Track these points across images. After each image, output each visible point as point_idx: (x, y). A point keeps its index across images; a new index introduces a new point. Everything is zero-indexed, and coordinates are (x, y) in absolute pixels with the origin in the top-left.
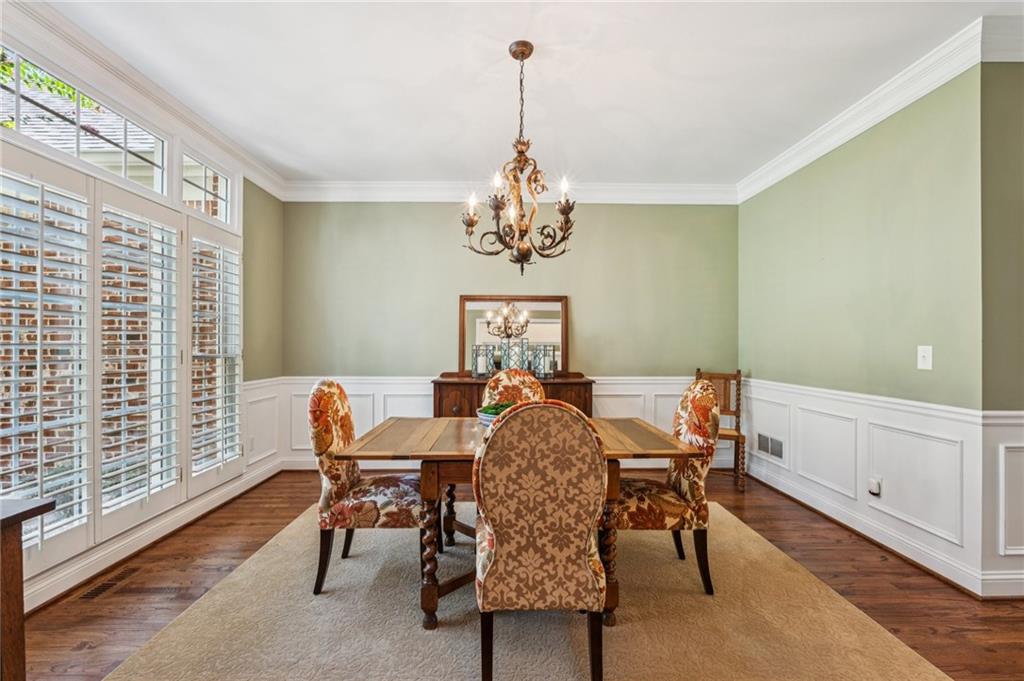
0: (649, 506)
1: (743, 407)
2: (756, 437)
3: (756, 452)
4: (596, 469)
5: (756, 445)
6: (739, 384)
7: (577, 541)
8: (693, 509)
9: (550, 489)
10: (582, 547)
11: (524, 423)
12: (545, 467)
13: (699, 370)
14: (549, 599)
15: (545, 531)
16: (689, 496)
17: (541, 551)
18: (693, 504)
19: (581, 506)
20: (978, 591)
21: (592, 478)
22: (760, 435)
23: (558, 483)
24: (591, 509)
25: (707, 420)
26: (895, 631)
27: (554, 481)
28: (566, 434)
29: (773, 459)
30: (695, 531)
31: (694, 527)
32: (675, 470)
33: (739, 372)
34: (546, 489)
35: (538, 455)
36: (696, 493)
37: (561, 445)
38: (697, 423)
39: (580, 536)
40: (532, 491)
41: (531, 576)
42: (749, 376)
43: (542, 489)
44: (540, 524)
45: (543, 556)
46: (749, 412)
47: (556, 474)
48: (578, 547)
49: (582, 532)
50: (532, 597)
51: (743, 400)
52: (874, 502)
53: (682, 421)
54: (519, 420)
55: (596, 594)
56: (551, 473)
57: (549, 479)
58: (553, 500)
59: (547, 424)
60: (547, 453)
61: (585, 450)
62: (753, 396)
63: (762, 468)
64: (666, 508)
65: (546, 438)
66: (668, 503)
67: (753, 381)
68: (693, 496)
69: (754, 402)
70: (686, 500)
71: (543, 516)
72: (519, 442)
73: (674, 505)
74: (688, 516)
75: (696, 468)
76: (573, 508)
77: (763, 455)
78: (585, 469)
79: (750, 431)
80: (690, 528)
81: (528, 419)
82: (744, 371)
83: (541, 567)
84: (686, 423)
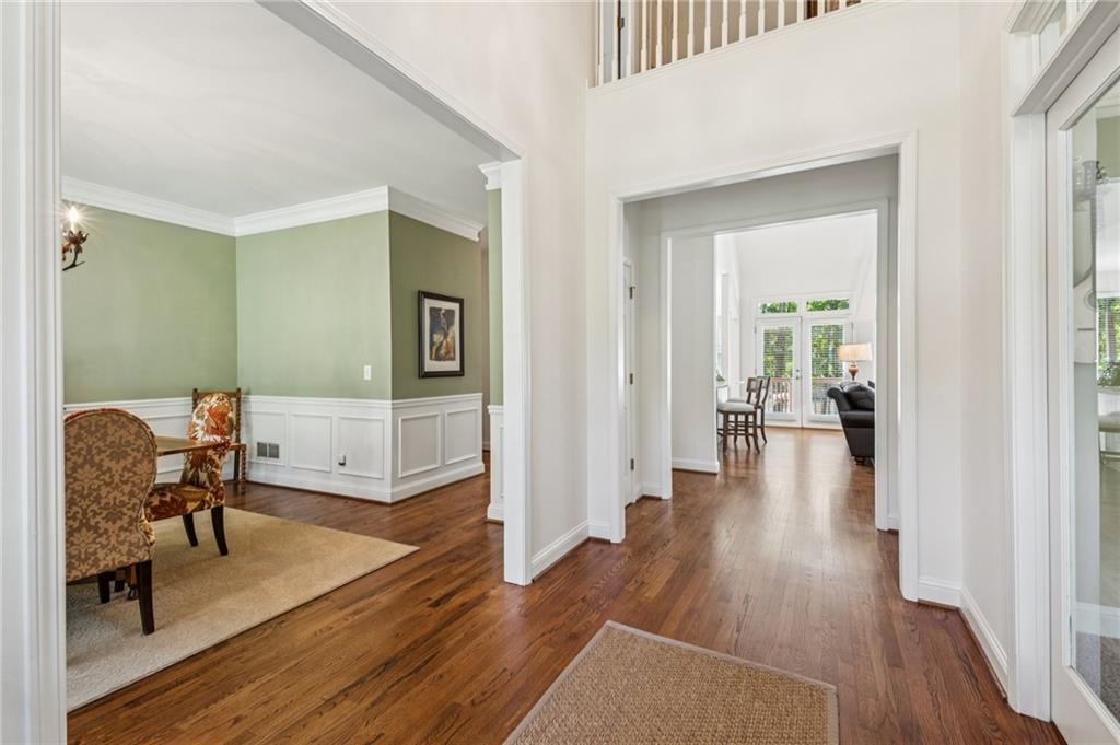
0: (172, 498)
1: (243, 421)
2: (255, 446)
3: (255, 459)
4: (149, 455)
5: (255, 453)
6: (239, 400)
7: (130, 513)
8: (212, 492)
9: (107, 478)
10: (134, 516)
11: (81, 427)
12: (102, 460)
13: (195, 390)
14: (102, 565)
15: (99, 511)
16: (207, 484)
17: (96, 528)
18: (212, 488)
19: (134, 484)
20: (389, 500)
21: (145, 462)
22: (259, 444)
23: (114, 470)
24: (144, 485)
25: (224, 422)
26: (346, 530)
27: (109, 469)
28: (123, 432)
29: (271, 461)
30: (213, 510)
31: (213, 506)
32: (191, 469)
33: (239, 390)
34: (101, 477)
35: (95, 451)
36: (214, 480)
37: (117, 441)
38: (214, 425)
39: (133, 508)
40: (87, 481)
41: (83, 551)
42: (248, 393)
43: (97, 478)
44: (95, 507)
45: (96, 532)
46: (249, 426)
47: (113, 464)
48: (131, 517)
49: (135, 504)
50: (84, 568)
51: (243, 416)
52: (342, 470)
53: (197, 428)
54: (76, 426)
55: (147, 548)
56: (107, 463)
57: (104, 469)
58: (107, 484)
59: (105, 426)
60: (103, 449)
61: (140, 442)
62: (252, 410)
63: (261, 472)
64: (187, 496)
65: (104, 437)
66: (189, 492)
67: (252, 398)
68: (211, 482)
69: (253, 416)
70: (206, 488)
71: (98, 499)
72: (76, 443)
73: (195, 493)
74: (207, 498)
75: (214, 461)
76: (127, 489)
77: (262, 460)
78: (139, 456)
79: (250, 441)
80: (208, 508)
81: (84, 424)
82: (243, 389)
83: (94, 541)
84: (203, 429)
